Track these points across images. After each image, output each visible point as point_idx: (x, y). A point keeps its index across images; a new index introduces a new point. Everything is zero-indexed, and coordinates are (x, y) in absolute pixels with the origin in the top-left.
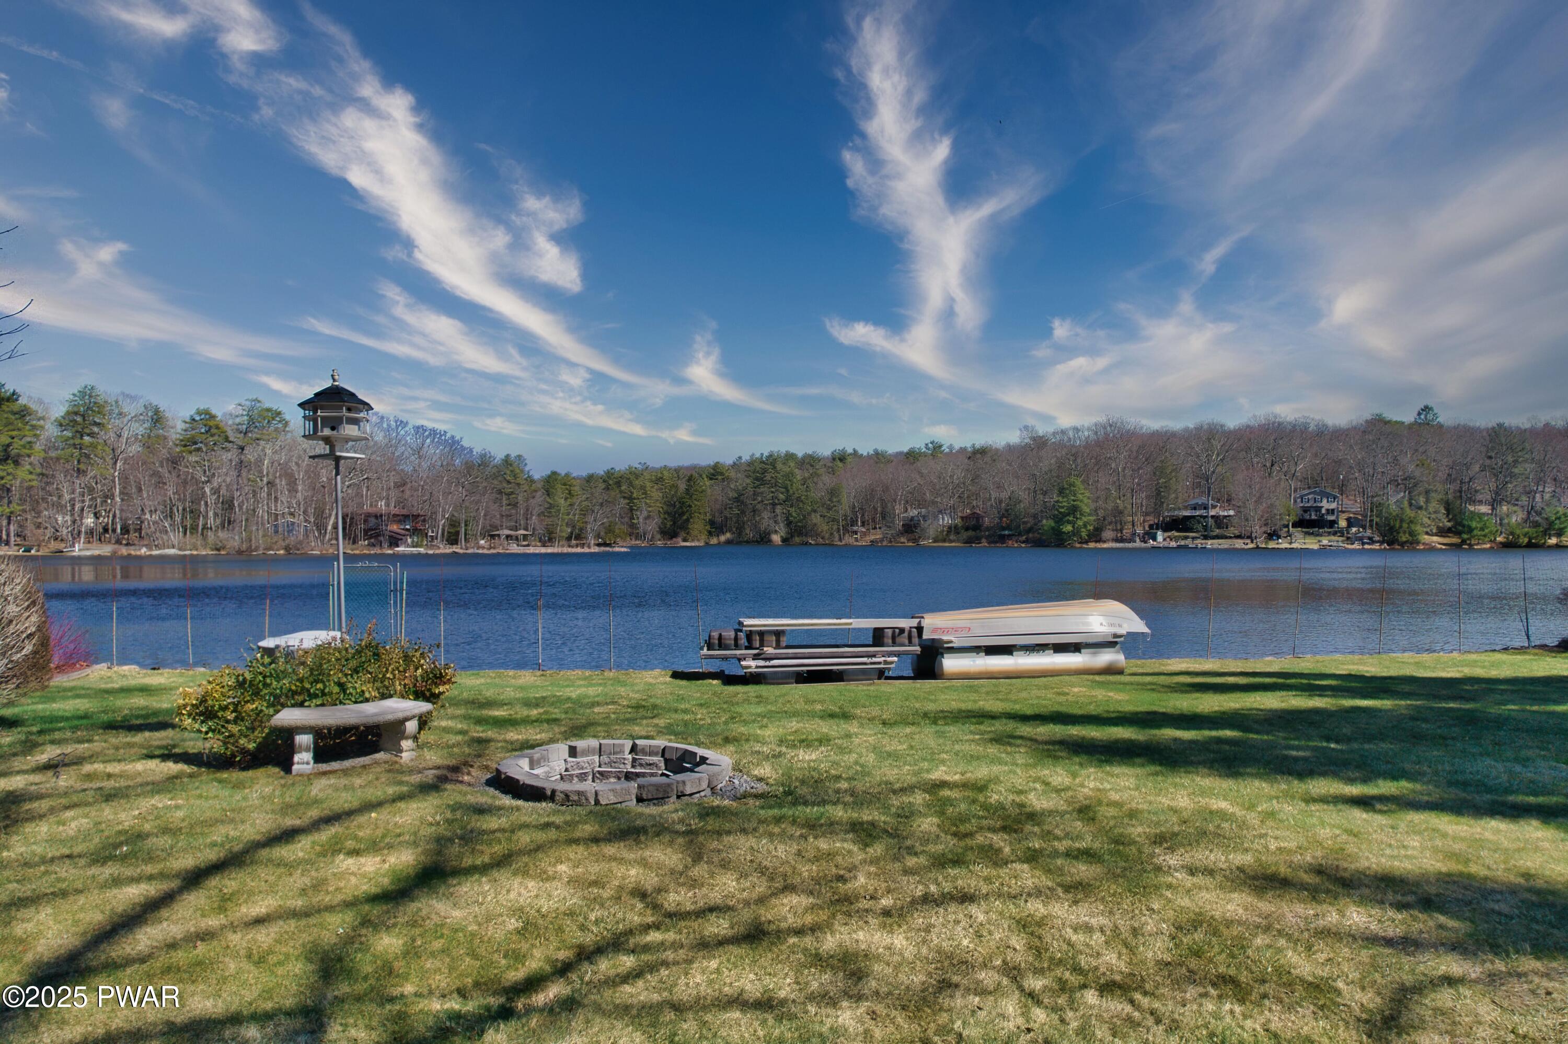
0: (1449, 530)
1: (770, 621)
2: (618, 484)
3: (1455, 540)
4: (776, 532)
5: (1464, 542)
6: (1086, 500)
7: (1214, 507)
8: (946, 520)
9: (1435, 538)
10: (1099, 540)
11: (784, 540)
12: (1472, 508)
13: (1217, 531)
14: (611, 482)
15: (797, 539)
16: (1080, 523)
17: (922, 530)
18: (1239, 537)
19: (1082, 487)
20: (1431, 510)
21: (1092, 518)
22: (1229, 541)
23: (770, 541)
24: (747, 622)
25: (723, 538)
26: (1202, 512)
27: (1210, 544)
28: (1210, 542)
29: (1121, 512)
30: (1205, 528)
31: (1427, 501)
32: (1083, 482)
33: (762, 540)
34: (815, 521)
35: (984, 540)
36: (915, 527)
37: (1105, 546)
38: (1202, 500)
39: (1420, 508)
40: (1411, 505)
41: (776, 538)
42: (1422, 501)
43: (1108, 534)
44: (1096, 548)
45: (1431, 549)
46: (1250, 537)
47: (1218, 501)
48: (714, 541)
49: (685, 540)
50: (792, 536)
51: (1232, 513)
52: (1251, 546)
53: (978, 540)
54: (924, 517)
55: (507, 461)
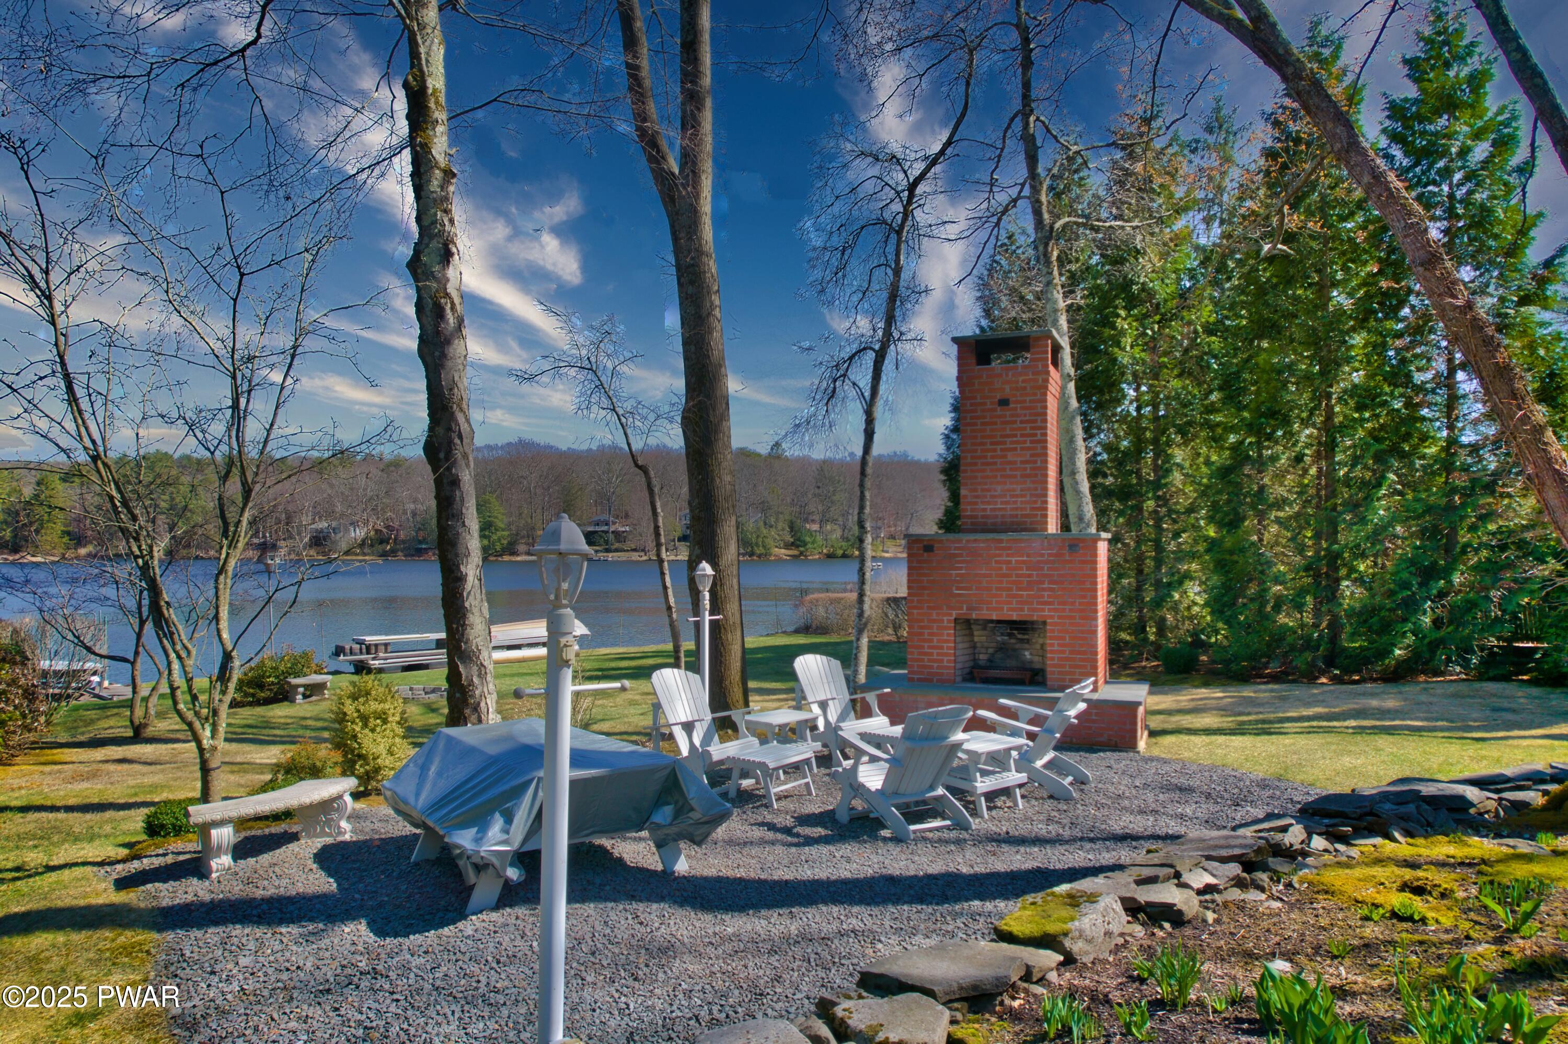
0: (793, 544)
1: (383, 637)
3: (796, 552)
5: (801, 553)
6: (500, 516)
7: (614, 523)
8: (359, 533)
9: (783, 551)
10: (514, 553)
12: (808, 526)
13: (617, 545)
16: (495, 537)
17: (333, 542)
18: (635, 550)
19: (496, 503)
20: (780, 528)
21: (506, 533)
22: (627, 554)
24: (368, 638)
26: (605, 528)
27: (610, 556)
28: (610, 555)
29: (533, 529)
30: (607, 542)
31: (777, 520)
32: (497, 498)
35: (400, 553)
36: (325, 539)
37: (519, 558)
38: (604, 517)
39: (771, 526)
40: (765, 524)
42: (773, 520)
43: (522, 548)
44: (510, 561)
45: (779, 560)
46: (643, 550)
47: (617, 517)
51: (627, 529)
52: (645, 558)
53: (393, 552)
54: (334, 529)
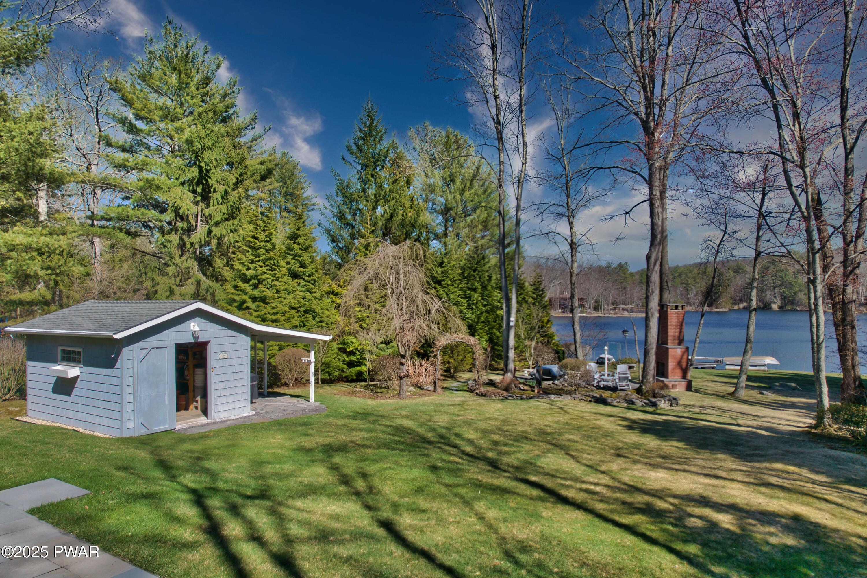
2: (680, 275)
4: (775, 303)
11: (780, 308)
14: (676, 275)
15: (789, 307)
23: (771, 308)
25: (741, 306)
33: (766, 307)
34: (800, 297)
41: (775, 307)
48: (736, 307)
49: (717, 308)
50: (786, 305)
55: (620, 266)
